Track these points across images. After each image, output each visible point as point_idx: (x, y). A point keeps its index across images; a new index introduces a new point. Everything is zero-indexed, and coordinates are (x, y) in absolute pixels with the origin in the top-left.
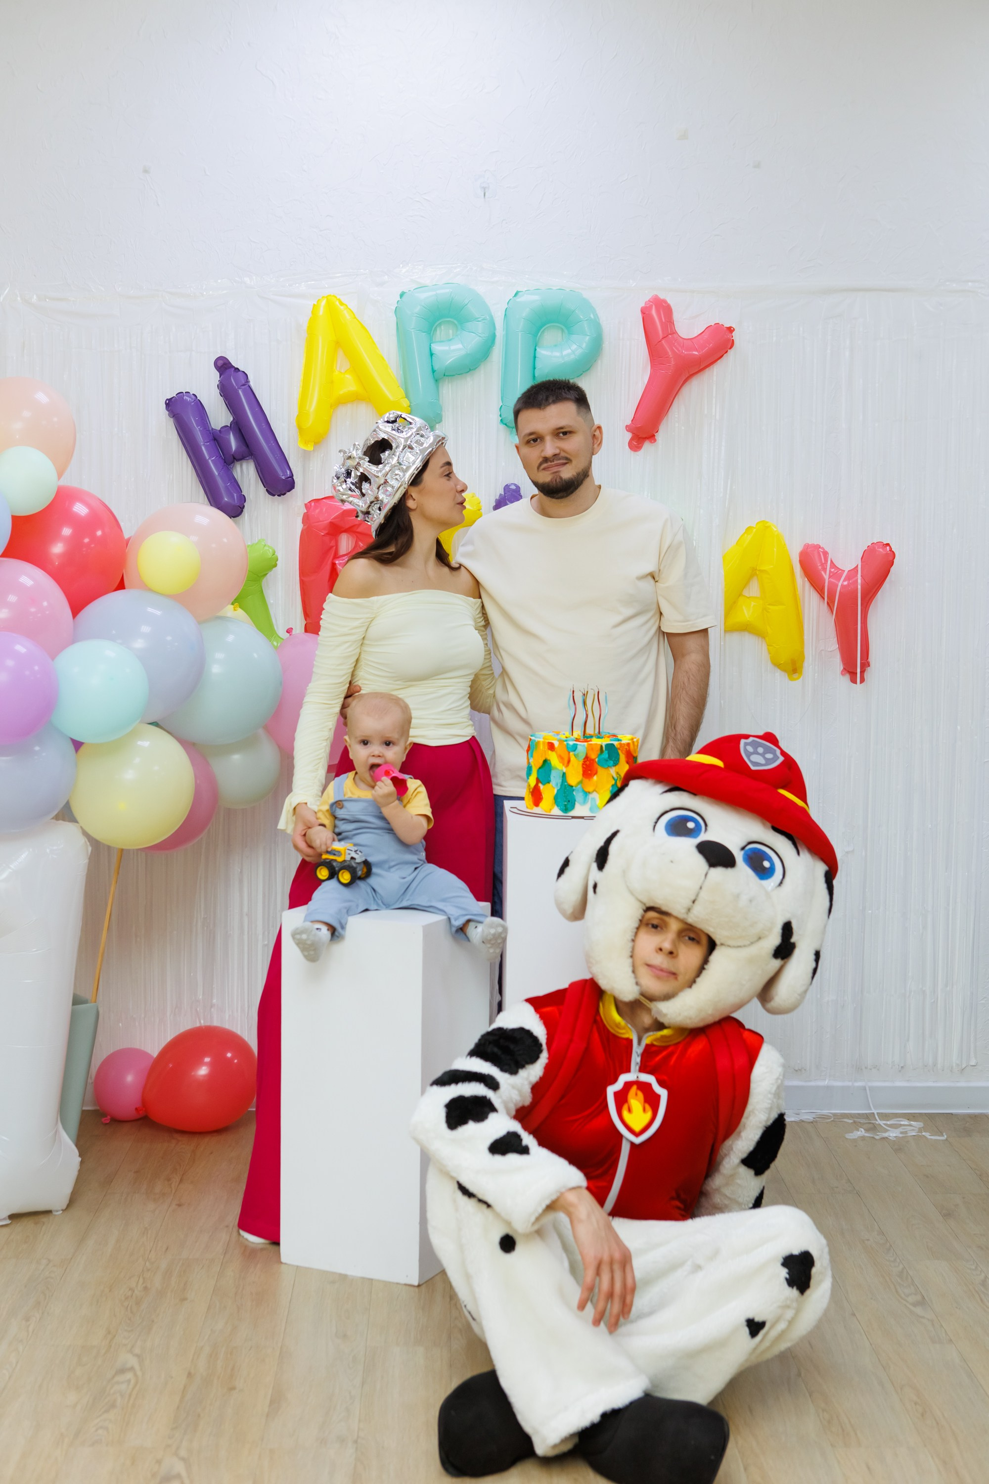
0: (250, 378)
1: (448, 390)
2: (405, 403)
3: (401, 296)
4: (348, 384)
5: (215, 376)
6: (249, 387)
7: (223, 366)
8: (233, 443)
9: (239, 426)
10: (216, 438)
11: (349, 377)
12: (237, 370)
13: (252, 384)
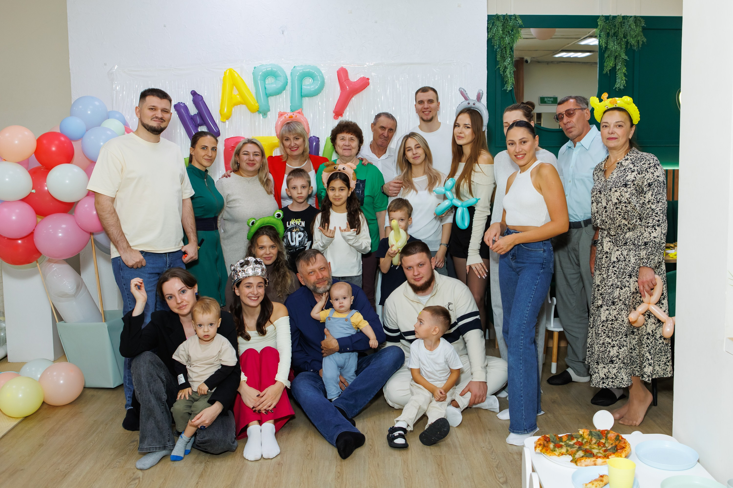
0: (203, 98)
1: (272, 100)
2: (257, 105)
3: (255, 68)
4: (238, 98)
5: (191, 97)
6: (203, 101)
7: (194, 93)
8: (198, 120)
9: (200, 114)
10: (192, 118)
11: (238, 96)
12: (199, 95)
13: (204, 100)
